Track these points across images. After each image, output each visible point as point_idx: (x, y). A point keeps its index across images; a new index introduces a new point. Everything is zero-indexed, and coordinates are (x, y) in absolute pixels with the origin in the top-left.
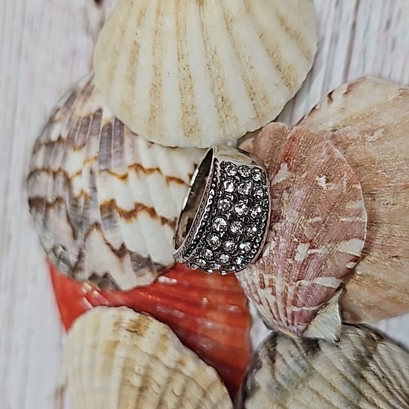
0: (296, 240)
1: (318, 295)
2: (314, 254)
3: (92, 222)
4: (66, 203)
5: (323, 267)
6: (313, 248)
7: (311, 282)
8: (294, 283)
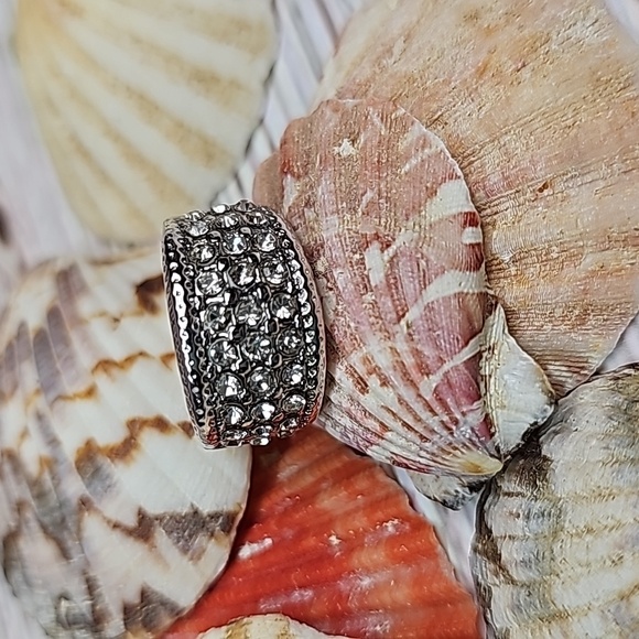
0: (357, 256)
2: (395, 255)
3: (75, 501)
4: (30, 505)
5: (423, 262)
6: (388, 245)
7: (422, 304)
8: (397, 328)
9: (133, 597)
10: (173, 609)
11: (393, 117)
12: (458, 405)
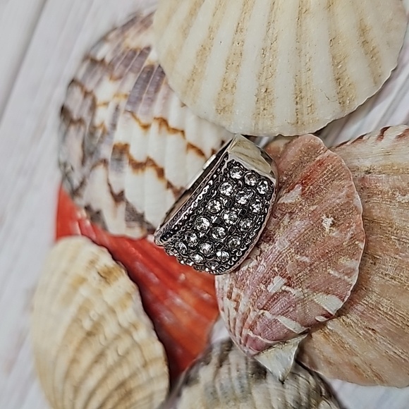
0: (276, 269)
1: (276, 332)
2: (287, 292)
3: (102, 157)
5: (291, 309)
6: (289, 286)
7: (274, 317)
8: (258, 310)
9: (95, 207)
10: (105, 228)
11: (357, 243)
12: (251, 345)
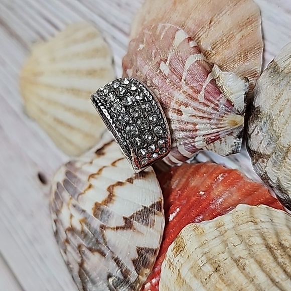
0: (158, 71)
1: (198, 72)
2: (170, 62)
3: (99, 229)
5: (180, 58)
6: (166, 60)
8: (181, 83)
9: (135, 256)
11: (152, 28)
12: (215, 98)
